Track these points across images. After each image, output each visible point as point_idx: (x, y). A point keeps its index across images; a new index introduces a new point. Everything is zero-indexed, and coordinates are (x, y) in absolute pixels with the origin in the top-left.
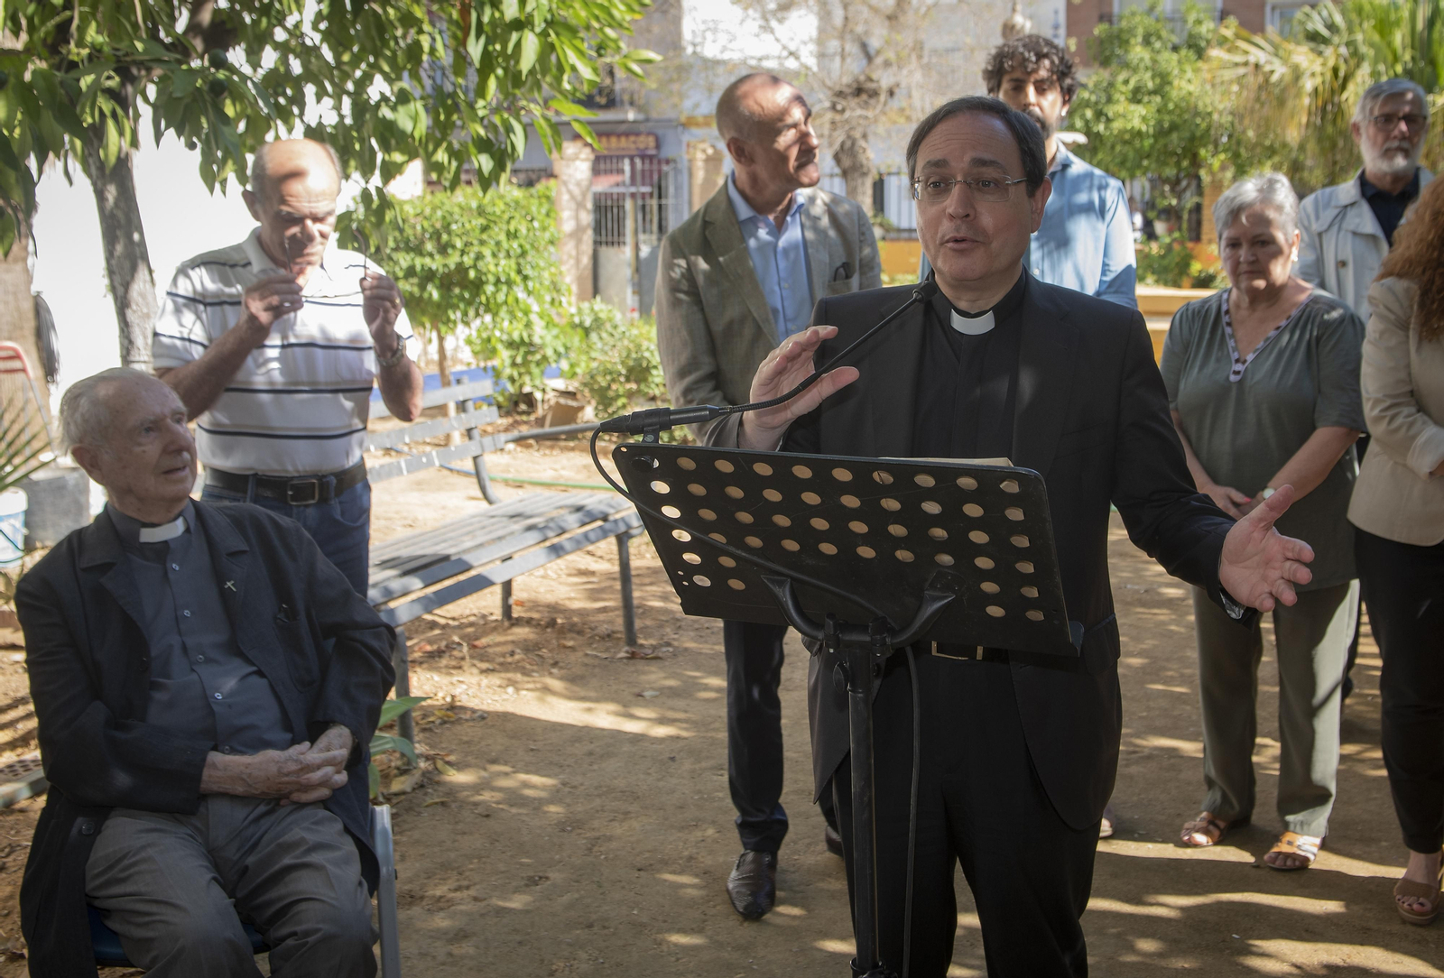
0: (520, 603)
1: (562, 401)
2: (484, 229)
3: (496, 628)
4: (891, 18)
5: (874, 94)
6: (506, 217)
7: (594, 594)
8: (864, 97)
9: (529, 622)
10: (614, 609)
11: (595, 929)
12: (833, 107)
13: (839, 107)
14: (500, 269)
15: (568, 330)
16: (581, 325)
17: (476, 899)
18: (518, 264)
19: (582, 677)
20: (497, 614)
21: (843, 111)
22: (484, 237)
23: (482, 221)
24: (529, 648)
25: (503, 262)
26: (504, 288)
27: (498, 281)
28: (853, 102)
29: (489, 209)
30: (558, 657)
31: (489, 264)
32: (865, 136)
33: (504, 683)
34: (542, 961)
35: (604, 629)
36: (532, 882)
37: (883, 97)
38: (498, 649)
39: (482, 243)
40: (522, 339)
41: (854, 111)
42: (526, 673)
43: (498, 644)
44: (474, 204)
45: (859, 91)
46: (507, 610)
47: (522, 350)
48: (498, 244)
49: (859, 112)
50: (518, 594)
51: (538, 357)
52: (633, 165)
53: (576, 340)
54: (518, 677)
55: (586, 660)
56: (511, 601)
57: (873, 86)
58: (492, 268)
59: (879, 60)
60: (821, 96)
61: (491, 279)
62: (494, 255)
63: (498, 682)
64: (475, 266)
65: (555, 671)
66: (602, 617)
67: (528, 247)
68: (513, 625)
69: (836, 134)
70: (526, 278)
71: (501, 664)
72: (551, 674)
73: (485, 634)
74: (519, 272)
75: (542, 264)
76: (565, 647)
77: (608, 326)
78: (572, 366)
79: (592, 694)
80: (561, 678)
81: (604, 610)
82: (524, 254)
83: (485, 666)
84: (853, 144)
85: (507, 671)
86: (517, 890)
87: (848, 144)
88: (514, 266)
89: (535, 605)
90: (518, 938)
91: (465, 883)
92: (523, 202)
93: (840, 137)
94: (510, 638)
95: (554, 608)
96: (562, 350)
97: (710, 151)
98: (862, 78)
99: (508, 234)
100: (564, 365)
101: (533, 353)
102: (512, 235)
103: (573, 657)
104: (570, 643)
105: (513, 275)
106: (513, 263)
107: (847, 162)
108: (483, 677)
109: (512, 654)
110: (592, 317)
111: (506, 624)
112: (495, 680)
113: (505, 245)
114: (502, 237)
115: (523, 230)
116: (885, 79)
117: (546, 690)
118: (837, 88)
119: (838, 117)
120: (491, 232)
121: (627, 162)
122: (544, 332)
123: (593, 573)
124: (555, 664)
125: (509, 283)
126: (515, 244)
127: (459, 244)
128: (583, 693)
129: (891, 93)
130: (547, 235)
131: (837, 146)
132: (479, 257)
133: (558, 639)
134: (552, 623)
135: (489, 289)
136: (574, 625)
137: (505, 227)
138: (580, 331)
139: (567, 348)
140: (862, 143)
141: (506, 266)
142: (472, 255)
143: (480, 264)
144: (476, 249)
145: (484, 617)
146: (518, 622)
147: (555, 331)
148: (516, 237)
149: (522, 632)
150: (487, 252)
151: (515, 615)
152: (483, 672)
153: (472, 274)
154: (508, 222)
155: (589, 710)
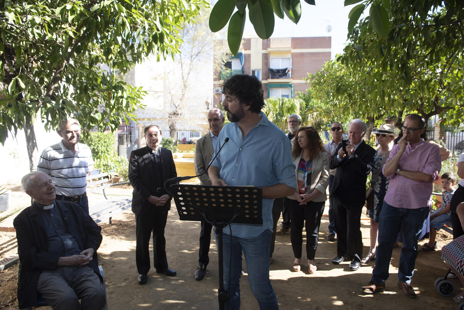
0: (113, 221)
1: (116, 177)
2: (99, 141)
3: (108, 226)
4: (181, 99)
5: (178, 114)
6: (104, 138)
7: (128, 218)
8: (175, 115)
9: (115, 224)
10: (134, 221)
11: (141, 289)
12: (169, 117)
13: (170, 117)
14: (102, 149)
15: (116, 162)
16: (118, 161)
17: (114, 284)
18: (106, 148)
19: (129, 236)
20: (108, 223)
21: (171, 118)
22: (99, 142)
23: (98, 139)
24: (116, 230)
25: (103, 148)
26: (103, 153)
27: (102, 152)
28: (173, 116)
29: (100, 137)
30: (123, 232)
31: (100, 148)
32: (176, 123)
33: (112, 238)
34: (131, 296)
35: (132, 225)
36: (126, 280)
37: (179, 115)
38: (109, 231)
39: (99, 144)
40: (106, 164)
41: (174, 118)
42: (116, 235)
43: (109, 230)
44: (97, 136)
45: (174, 114)
46: (110, 222)
47: (106, 166)
48: (102, 144)
49: (175, 118)
50: (112, 219)
51: (109, 168)
52: (127, 128)
53: (117, 164)
54: (115, 236)
55: (129, 232)
56: (111, 220)
57: (178, 113)
58: (101, 149)
59: (178, 108)
60: (167, 115)
61: (101, 151)
62: (101, 146)
63: (110, 238)
64: (97, 149)
65: (123, 234)
66: (131, 222)
67: (109, 145)
68: (112, 225)
69: (170, 122)
70: (108, 151)
71: (110, 234)
72: (122, 235)
73: (106, 227)
74: (107, 150)
75: (112, 148)
76: (124, 229)
77: (124, 161)
78: (117, 170)
79: (131, 239)
80: (124, 236)
81: (131, 221)
82: (108, 146)
83: (107, 234)
84: (173, 124)
85: (112, 235)
86: (122, 282)
87: (172, 124)
88: (105, 149)
89: (116, 221)
90: (125, 292)
91: (111, 281)
92: (107, 135)
93: (170, 123)
94: (111, 228)
95: (120, 221)
96: (115, 166)
97: (143, 125)
98: (175, 111)
99: (104, 142)
100: (115, 170)
101: (108, 167)
102: (105, 142)
103: (126, 231)
104: (125, 228)
105: (105, 151)
106: (105, 148)
107: (172, 128)
108: (107, 237)
109: (113, 231)
110: (121, 159)
111: (110, 225)
112: (109, 237)
113: (104, 144)
114: (103, 142)
115: (107, 141)
116: (179, 112)
117: (121, 239)
118: (170, 113)
119: (170, 119)
120: (100, 141)
121: (125, 127)
122: (111, 163)
123: (127, 213)
124: (123, 233)
125: (105, 152)
126: (106, 144)
127: (93, 144)
128: (129, 239)
129: (181, 114)
130: (113, 142)
131: (170, 125)
132: (98, 147)
133: (122, 228)
134: (121, 224)
135: (100, 153)
136: (125, 225)
137: (104, 140)
138: (118, 162)
139: (116, 166)
140: (175, 124)
141: (104, 149)
142: (96, 146)
143: (98, 148)
144: (97, 145)
145: (105, 224)
146: (113, 224)
147: (113, 162)
148: (106, 142)
149: (114, 227)
150: (100, 146)
151: (112, 223)
152: (106, 236)
153: (96, 150)
154: (104, 139)
155: (131, 242)
